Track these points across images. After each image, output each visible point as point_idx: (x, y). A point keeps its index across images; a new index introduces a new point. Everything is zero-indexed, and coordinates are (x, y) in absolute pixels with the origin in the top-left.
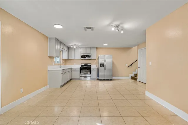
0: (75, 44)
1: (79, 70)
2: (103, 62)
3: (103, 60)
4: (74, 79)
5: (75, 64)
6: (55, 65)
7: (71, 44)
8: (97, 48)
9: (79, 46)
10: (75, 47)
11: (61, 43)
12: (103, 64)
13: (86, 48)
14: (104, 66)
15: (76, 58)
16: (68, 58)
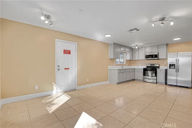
0: (136, 44)
1: (142, 71)
2: (173, 62)
3: (175, 59)
4: (136, 80)
5: (140, 64)
6: (116, 65)
7: (132, 45)
8: (167, 45)
9: (142, 45)
10: (137, 48)
11: (121, 46)
12: (175, 65)
13: (151, 46)
14: (176, 68)
15: (140, 59)
16: (132, 59)
